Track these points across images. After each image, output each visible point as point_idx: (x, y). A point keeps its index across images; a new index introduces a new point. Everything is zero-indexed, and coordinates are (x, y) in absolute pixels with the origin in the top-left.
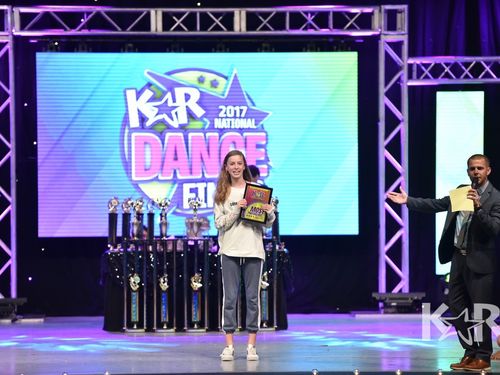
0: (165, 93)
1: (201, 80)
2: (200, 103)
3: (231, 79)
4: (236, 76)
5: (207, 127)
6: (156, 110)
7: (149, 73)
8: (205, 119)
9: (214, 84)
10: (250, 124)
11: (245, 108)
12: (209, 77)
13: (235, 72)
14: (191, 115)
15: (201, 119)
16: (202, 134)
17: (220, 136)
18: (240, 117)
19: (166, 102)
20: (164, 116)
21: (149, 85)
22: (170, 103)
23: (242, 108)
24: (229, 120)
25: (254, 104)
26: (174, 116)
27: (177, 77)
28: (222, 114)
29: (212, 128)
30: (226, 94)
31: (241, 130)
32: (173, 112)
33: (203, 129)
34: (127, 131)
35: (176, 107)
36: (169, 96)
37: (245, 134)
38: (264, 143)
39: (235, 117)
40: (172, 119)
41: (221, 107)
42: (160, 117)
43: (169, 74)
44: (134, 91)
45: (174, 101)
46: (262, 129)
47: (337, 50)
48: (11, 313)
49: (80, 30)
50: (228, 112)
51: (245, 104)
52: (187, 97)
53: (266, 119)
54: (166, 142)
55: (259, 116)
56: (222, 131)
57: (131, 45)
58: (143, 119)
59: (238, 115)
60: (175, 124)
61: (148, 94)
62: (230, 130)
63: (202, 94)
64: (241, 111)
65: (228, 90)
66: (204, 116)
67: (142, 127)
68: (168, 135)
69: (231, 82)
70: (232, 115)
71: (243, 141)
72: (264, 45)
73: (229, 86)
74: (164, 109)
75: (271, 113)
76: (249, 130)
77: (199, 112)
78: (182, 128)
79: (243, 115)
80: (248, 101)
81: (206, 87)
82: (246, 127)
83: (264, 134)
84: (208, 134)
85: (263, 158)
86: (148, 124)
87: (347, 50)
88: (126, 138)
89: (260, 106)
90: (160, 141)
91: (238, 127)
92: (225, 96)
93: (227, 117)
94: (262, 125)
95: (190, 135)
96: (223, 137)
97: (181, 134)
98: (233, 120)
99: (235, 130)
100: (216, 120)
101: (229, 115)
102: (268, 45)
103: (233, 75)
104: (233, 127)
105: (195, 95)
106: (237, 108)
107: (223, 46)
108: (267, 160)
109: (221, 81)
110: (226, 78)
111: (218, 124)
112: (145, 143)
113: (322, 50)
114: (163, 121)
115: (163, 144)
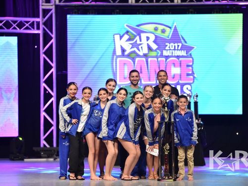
0: (135, 36)
1: (156, 29)
2: (155, 42)
3: (173, 28)
4: (175, 27)
5: (159, 55)
6: (131, 46)
7: (127, 26)
8: (158, 51)
9: (163, 31)
10: (183, 53)
11: (180, 45)
12: (161, 27)
13: (175, 24)
14: (150, 48)
15: (156, 50)
16: (156, 59)
17: (166, 60)
18: (178, 50)
19: (136, 41)
20: (135, 49)
21: (127, 32)
22: (138, 42)
23: (179, 44)
24: (171, 51)
25: (186, 42)
26: (140, 49)
27: (143, 28)
28: (167, 48)
29: (162, 56)
30: (170, 37)
31: (178, 57)
32: (140, 47)
33: (157, 56)
34: (115, 57)
35: (141, 44)
36: (138, 38)
37: (180, 59)
38: (191, 64)
39: (175, 49)
40: (139, 51)
41: (167, 44)
42: (133, 50)
43: (138, 26)
44: (119, 36)
45: (141, 41)
46: (191, 56)
47: (231, 13)
48: (53, 155)
49: (91, 2)
50: (171, 47)
51: (180, 42)
52: (148, 38)
53: (192, 50)
54: (136, 62)
55: (188, 49)
56: (167, 57)
57: (118, 11)
58: (123, 50)
59: (176, 48)
60: (141, 53)
61: (126, 37)
62: (172, 56)
63: (156, 37)
64: (178, 46)
65: (171, 34)
66: (157, 49)
67: (123, 55)
68: (137, 59)
69: (172, 30)
70: (173, 48)
71: (179, 62)
72: (190, 10)
73: (172, 32)
74: (135, 45)
75: (195, 47)
76: (183, 57)
77: (154, 46)
78: (145, 55)
79: (179, 48)
80: (182, 40)
81: (159, 33)
82: (181, 55)
83: (191, 59)
84: (159, 59)
85: (191, 72)
86: (126, 53)
87: (237, 13)
88: (114, 61)
89: (189, 44)
90: (132, 63)
91: (176, 55)
92: (169, 38)
93: (170, 50)
94: (191, 54)
95: (150, 59)
96: (168, 60)
97: (144, 59)
98: (173, 51)
99: (175, 57)
100: (164, 51)
101: (171, 48)
102: (193, 10)
103: (174, 26)
104: (173, 55)
105: (152, 38)
106: (176, 45)
107: (168, 11)
108: (193, 73)
109: (168, 29)
110: (170, 28)
111: (165, 53)
112: (124, 64)
113: (223, 13)
114: (134, 52)
115: (134, 64)
